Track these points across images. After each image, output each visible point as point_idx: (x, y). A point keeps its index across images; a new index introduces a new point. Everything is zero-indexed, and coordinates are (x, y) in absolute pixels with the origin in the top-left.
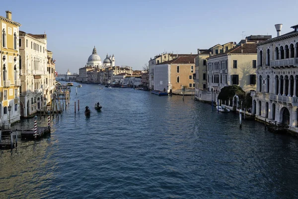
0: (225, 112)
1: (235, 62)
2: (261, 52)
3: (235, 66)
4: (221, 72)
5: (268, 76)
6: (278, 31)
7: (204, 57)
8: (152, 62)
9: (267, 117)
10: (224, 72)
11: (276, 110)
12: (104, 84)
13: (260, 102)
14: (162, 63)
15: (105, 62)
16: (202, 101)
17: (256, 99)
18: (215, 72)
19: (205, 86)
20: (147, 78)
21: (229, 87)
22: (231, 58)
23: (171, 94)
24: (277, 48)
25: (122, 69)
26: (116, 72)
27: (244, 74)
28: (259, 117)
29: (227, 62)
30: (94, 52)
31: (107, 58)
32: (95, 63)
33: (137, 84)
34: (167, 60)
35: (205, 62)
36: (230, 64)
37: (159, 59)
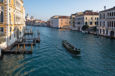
0: (86, 33)
1: (86, 18)
2: (101, 14)
3: (86, 19)
4: (81, 21)
5: (104, 22)
6: (105, 8)
7: (73, 16)
8: (52, 18)
9: (104, 34)
10: (82, 21)
11: (108, 31)
12: (32, 25)
13: (101, 30)
14: (56, 19)
15: (31, 18)
16: (74, 30)
17: (99, 29)
18: (78, 21)
19: (74, 25)
20: (50, 23)
21: (85, 25)
22: (85, 16)
23: (60, 28)
24: (108, 13)
25: (39, 20)
26: (37, 22)
27: (89, 22)
28: (100, 34)
29: (84, 18)
30: (27, 15)
31: (32, 17)
32: (28, 19)
33: (46, 25)
34: (57, 17)
35: (74, 18)
36: (85, 19)
37: (55, 17)
